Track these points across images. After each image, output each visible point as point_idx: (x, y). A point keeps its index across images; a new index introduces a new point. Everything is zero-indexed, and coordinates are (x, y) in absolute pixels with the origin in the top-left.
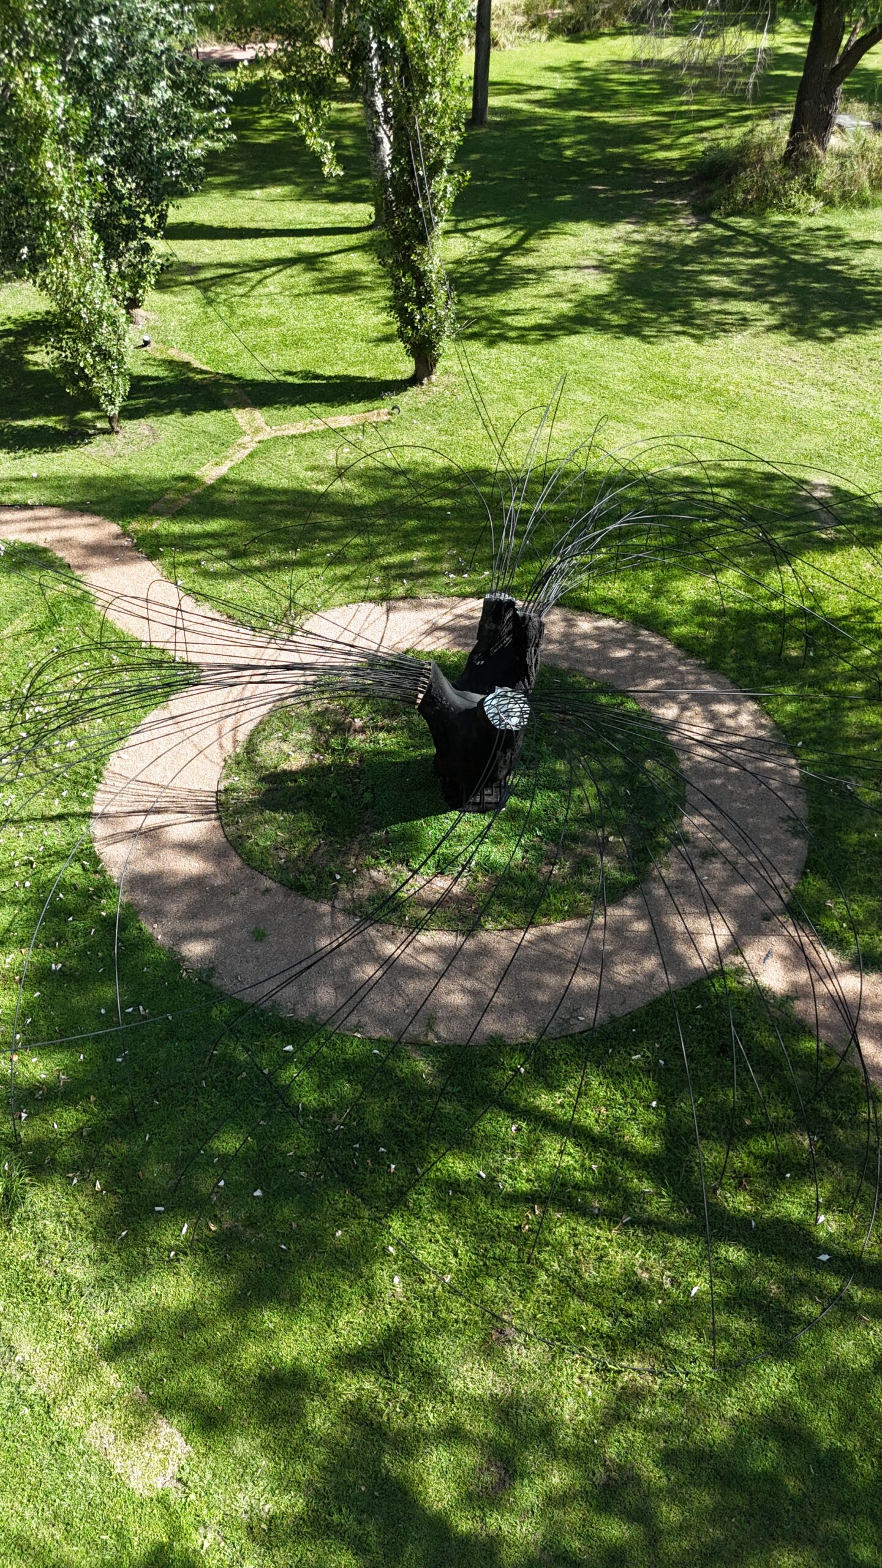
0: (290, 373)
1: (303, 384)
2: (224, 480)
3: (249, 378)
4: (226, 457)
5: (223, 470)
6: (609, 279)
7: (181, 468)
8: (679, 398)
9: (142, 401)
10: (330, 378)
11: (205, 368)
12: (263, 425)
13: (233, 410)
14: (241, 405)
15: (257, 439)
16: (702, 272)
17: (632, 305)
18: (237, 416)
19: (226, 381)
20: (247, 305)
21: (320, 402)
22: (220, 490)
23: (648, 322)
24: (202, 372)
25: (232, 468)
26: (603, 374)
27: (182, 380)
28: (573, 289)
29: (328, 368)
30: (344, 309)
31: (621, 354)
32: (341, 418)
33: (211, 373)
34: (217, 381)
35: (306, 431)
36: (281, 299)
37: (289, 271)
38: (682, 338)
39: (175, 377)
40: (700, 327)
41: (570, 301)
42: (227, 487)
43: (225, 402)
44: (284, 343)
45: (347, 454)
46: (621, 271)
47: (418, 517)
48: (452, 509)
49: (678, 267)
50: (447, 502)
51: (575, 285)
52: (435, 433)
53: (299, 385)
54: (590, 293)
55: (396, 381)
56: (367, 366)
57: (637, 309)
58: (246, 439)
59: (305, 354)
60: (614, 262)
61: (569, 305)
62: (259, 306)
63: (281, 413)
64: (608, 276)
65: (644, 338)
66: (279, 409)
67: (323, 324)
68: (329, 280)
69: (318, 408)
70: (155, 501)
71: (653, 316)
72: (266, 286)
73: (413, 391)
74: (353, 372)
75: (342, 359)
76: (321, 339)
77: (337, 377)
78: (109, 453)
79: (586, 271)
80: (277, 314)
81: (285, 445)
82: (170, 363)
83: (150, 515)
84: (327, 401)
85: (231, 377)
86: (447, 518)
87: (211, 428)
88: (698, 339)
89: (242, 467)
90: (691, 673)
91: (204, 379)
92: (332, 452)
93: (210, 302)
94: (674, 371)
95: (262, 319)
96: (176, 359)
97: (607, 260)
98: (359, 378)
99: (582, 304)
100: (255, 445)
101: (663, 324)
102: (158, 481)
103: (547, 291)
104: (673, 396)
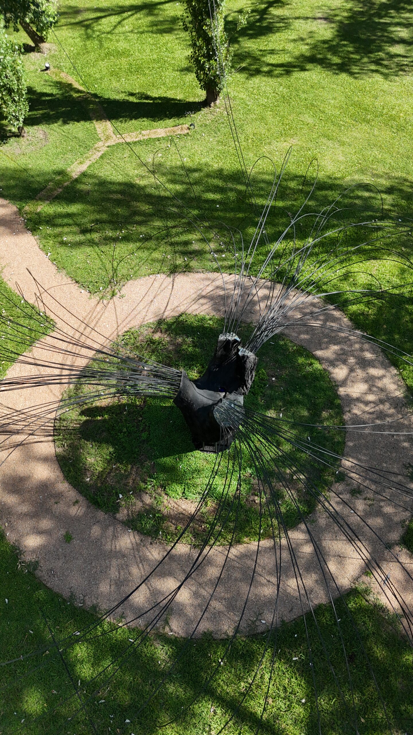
0: (132, 94)
1: (139, 103)
2: (84, 174)
3: (106, 97)
4: (87, 158)
5: (84, 168)
6: (333, 28)
7: (59, 165)
8: (368, 122)
9: (41, 112)
10: (156, 98)
11: (81, 88)
12: (112, 134)
13: (94, 122)
14: (100, 118)
15: (106, 145)
16: (390, 24)
17: (346, 49)
18: (97, 126)
19: (93, 99)
20: (111, 40)
21: (147, 117)
22: (81, 183)
23: (355, 62)
24: (79, 91)
25: (89, 167)
26: (323, 101)
27: (66, 97)
28: (311, 35)
29: (155, 91)
30: (169, 45)
31: (335, 86)
32: (159, 130)
33: (84, 92)
34: (87, 99)
35: (137, 140)
36: (131, 36)
37: (138, 15)
38: (374, 75)
39: (62, 94)
40: (386, 66)
41: (307, 44)
42: (85, 180)
43: (91, 115)
44: (130, 71)
45: (159, 158)
46: (341, 22)
47: (199, 208)
48: (220, 203)
49: (377, 20)
50: (217, 196)
51: (311, 32)
52: (215, 143)
53: (136, 103)
54: (320, 39)
55: (195, 103)
56: (179, 90)
57: (348, 51)
58: (101, 144)
59: (142, 79)
60: (336, 15)
61: (307, 47)
62: (118, 41)
63: (123, 125)
64: (333, 25)
65: (351, 74)
66: (121, 122)
67: (155, 56)
68: (162, 22)
69: (145, 122)
70: (41, 190)
71: (358, 57)
72: (123, 26)
73: (205, 111)
74: (170, 94)
75: (164, 84)
76: (153, 68)
77: (160, 98)
78: (18, 151)
79: (319, 21)
80: (128, 48)
81: (124, 149)
82: (59, 84)
83: (37, 200)
84: (152, 117)
85: (95, 96)
86: (217, 210)
87: (80, 135)
88: (386, 76)
89: (96, 165)
90: (357, 343)
91: (80, 97)
92: (151, 155)
93: (88, 37)
94: (367, 101)
95: (119, 52)
96: (64, 81)
97: (332, 13)
98: (173, 99)
99: (315, 47)
100: (106, 149)
101: (363, 63)
102: (44, 174)
103: (294, 36)
104: (364, 120)
